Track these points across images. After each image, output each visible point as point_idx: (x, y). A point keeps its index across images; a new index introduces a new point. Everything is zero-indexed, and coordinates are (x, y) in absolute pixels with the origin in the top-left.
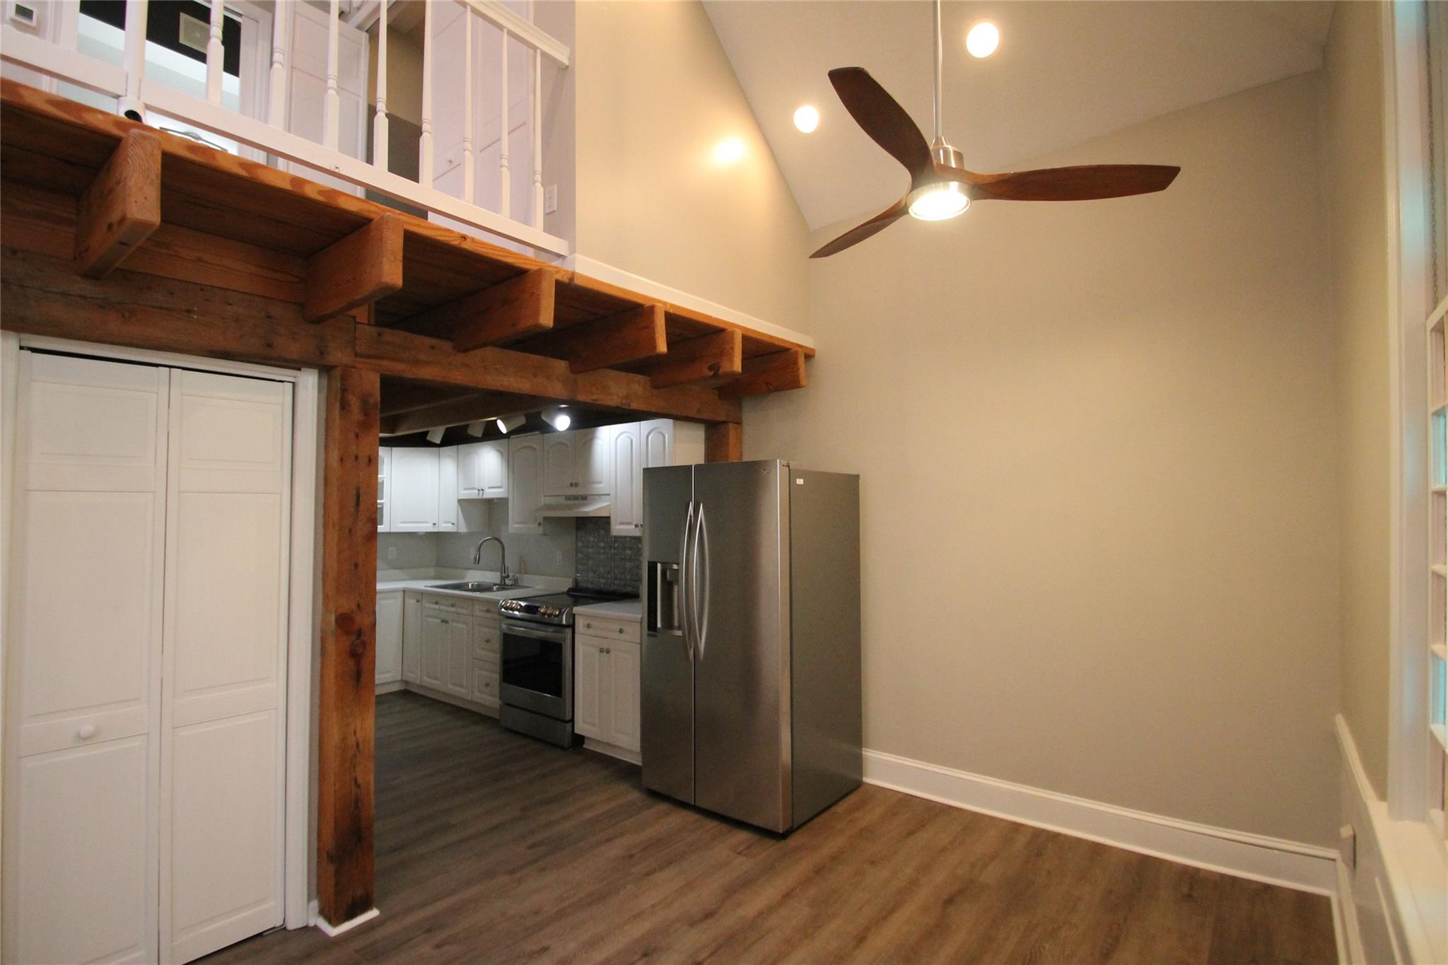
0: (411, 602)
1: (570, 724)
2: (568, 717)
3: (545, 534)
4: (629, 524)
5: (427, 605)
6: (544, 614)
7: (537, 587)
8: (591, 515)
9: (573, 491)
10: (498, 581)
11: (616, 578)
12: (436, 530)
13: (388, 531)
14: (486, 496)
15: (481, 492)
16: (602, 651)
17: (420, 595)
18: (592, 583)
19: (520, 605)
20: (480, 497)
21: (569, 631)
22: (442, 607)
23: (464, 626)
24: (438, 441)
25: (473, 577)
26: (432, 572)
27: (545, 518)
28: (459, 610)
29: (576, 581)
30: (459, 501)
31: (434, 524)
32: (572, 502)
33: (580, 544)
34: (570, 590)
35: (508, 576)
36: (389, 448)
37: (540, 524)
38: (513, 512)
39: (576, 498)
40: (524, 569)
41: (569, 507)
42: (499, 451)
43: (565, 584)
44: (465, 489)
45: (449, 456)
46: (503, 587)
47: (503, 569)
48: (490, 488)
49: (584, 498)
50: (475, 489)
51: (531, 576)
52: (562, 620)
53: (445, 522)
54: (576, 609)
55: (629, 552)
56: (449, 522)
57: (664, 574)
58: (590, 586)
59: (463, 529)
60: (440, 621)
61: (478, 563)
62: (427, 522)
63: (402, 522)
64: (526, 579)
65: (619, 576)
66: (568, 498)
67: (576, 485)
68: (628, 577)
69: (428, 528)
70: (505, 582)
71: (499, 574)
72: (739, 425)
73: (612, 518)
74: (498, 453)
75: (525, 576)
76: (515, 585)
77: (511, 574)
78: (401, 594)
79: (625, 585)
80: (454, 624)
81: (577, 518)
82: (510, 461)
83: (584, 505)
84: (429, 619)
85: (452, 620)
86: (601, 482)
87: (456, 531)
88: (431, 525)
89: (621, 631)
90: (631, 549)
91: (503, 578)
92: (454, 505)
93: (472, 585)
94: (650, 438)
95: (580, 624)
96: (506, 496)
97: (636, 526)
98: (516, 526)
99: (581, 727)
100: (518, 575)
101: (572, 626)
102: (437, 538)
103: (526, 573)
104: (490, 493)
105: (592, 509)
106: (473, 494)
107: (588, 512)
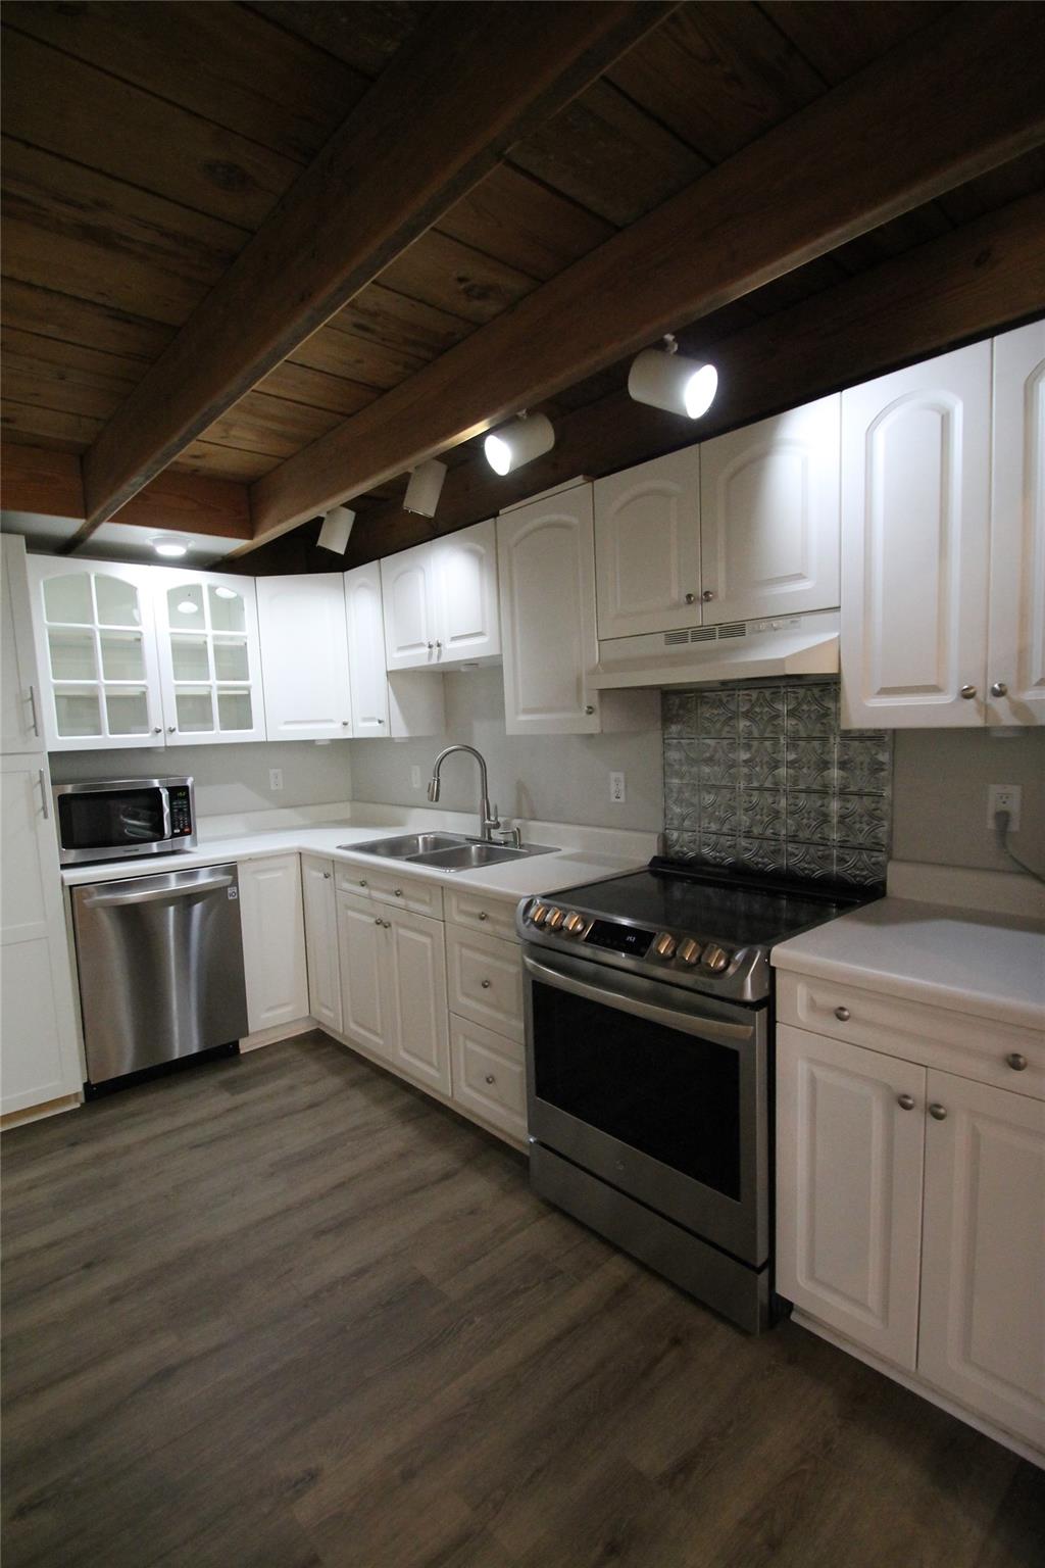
0: (314, 875)
3: (599, 736)
5: (346, 886)
7: (566, 851)
9: (695, 617)
10: (478, 834)
11: (792, 839)
12: (349, 736)
13: (264, 739)
14: (444, 660)
15: (435, 650)
17: (331, 866)
20: (434, 661)
21: (760, 1016)
22: (376, 894)
23: (427, 940)
24: (340, 554)
25: (423, 824)
26: (345, 809)
27: (603, 693)
28: (414, 906)
29: (665, 840)
30: (389, 673)
31: (345, 724)
32: (691, 646)
33: (674, 755)
35: (497, 825)
36: (251, 578)
37: (591, 710)
38: (516, 688)
39: (704, 634)
40: (529, 803)
41: (681, 661)
42: (474, 552)
43: (640, 851)
44: (401, 649)
45: (362, 585)
46: (491, 853)
47: (486, 812)
48: (454, 639)
49: (735, 630)
50: (421, 645)
51: (546, 824)
52: (742, 988)
53: (365, 720)
54: (782, 953)
56: (371, 719)
59: (400, 731)
60: (373, 920)
61: (437, 800)
62: (331, 721)
63: (287, 723)
64: (535, 831)
65: (802, 834)
66: (675, 637)
67: (707, 596)
69: (334, 731)
70: (490, 838)
71: (477, 819)
73: (848, 681)
74: (472, 558)
75: (532, 823)
76: (515, 843)
77: (500, 819)
78: (295, 860)
80: (402, 931)
82: (499, 568)
83: (735, 649)
84: (351, 913)
85: (399, 925)
86: (799, 577)
87: (386, 735)
88: (339, 725)
91: (486, 829)
92: (380, 687)
93: (425, 846)
95: (794, 1001)
96: (495, 653)
97: (968, 694)
98: (523, 718)
100: (516, 823)
101: (768, 1003)
102: (350, 749)
103: (535, 814)
104: (457, 651)
106: (419, 658)
107: (782, 661)
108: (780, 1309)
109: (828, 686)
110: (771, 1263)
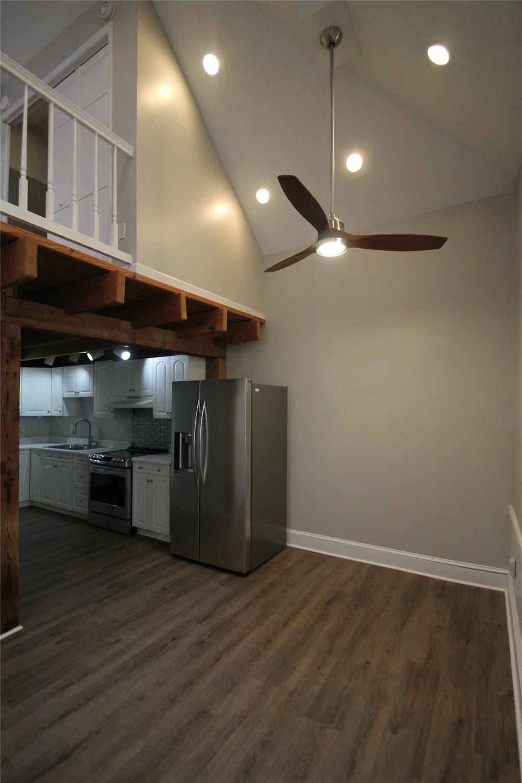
0: (35, 456)
1: (129, 522)
2: (129, 518)
3: (115, 418)
4: (164, 412)
5: (45, 458)
6: (115, 461)
7: (110, 447)
8: (143, 407)
9: (132, 394)
10: (87, 444)
11: (155, 442)
12: (50, 415)
14: (79, 396)
15: (77, 394)
16: (148, 481)
17: (40, 452)
18: (142, 444)
19: (101, 457)
20: (77, 396)
21: (129, 471)
22: (54, 459)
23: (66, 469)
24: (51, 364)
25: (72, 441)
26: (47, 438)
27: (115, 409)
28: (65, 460)
29: (133, 443)
30: (63, 398)
31: (49, 411)
32: (131, 400)
33: (135, 423)
34: (129, 448)
35: (93, 441)
37: (112, 412)
38: (96, 405)
39: (133, 397)
40: (102, 436)
41: (130, 403)
42: (88, 371)
43: (126, 445)
44: (67, 392)
45: (57, 373)
46: (90, 447)
47: (90, 437)
48: (82, 391)
49: (138, 397)
50: (73, 392)
51: (107, 441)
52: (125, 464)
53: (55, 411)
54: (134, 459)
55: (163, 427)
56: (58, 411)
57: (183, 439)
58: (141, 446)
59: (66, 414)
60: (52, 466)
61: (75, 433)
62: (44, 410)
63: (29, 411)
64: (103, 442)
65: (157, 440)
66: (129, 397)
67: (133, 390)
68: (162, 441)
69: (45, 413)
70: (91, 444)
71: (88, 439)
72: (223, 360)
73: (154, 410)
74: (87, 372)
76: (97, 446)
77: (94, 440)
78: (28, 452)
79: (160, 445)
80: (61, 468)
81: (133, 408)
82: (94, 377)
83: (138, 402)
84: (46, 466)
85: (60, 466)
86: (147, 389)
87: (61, 415)
88: (46, 412)
89: (159, 470)
90: (164, 425)
91: (90, 442)
92: (61, 400)
93: (72, 446)
94: (176, 365)
95: (136, 467)
96: (92, 396)
97: (168, 413)
98: (98, 413)
99: (136, 523)
100: (99, 440)
101: (131, 468)
102: (49, 420)
103: (104, 439)
104: (82, 395)
105: (142, 404)
106: (72, 395)
107: (140, 405)
108: (135, 530)
109: (151, 410)
110: (131, 519)
